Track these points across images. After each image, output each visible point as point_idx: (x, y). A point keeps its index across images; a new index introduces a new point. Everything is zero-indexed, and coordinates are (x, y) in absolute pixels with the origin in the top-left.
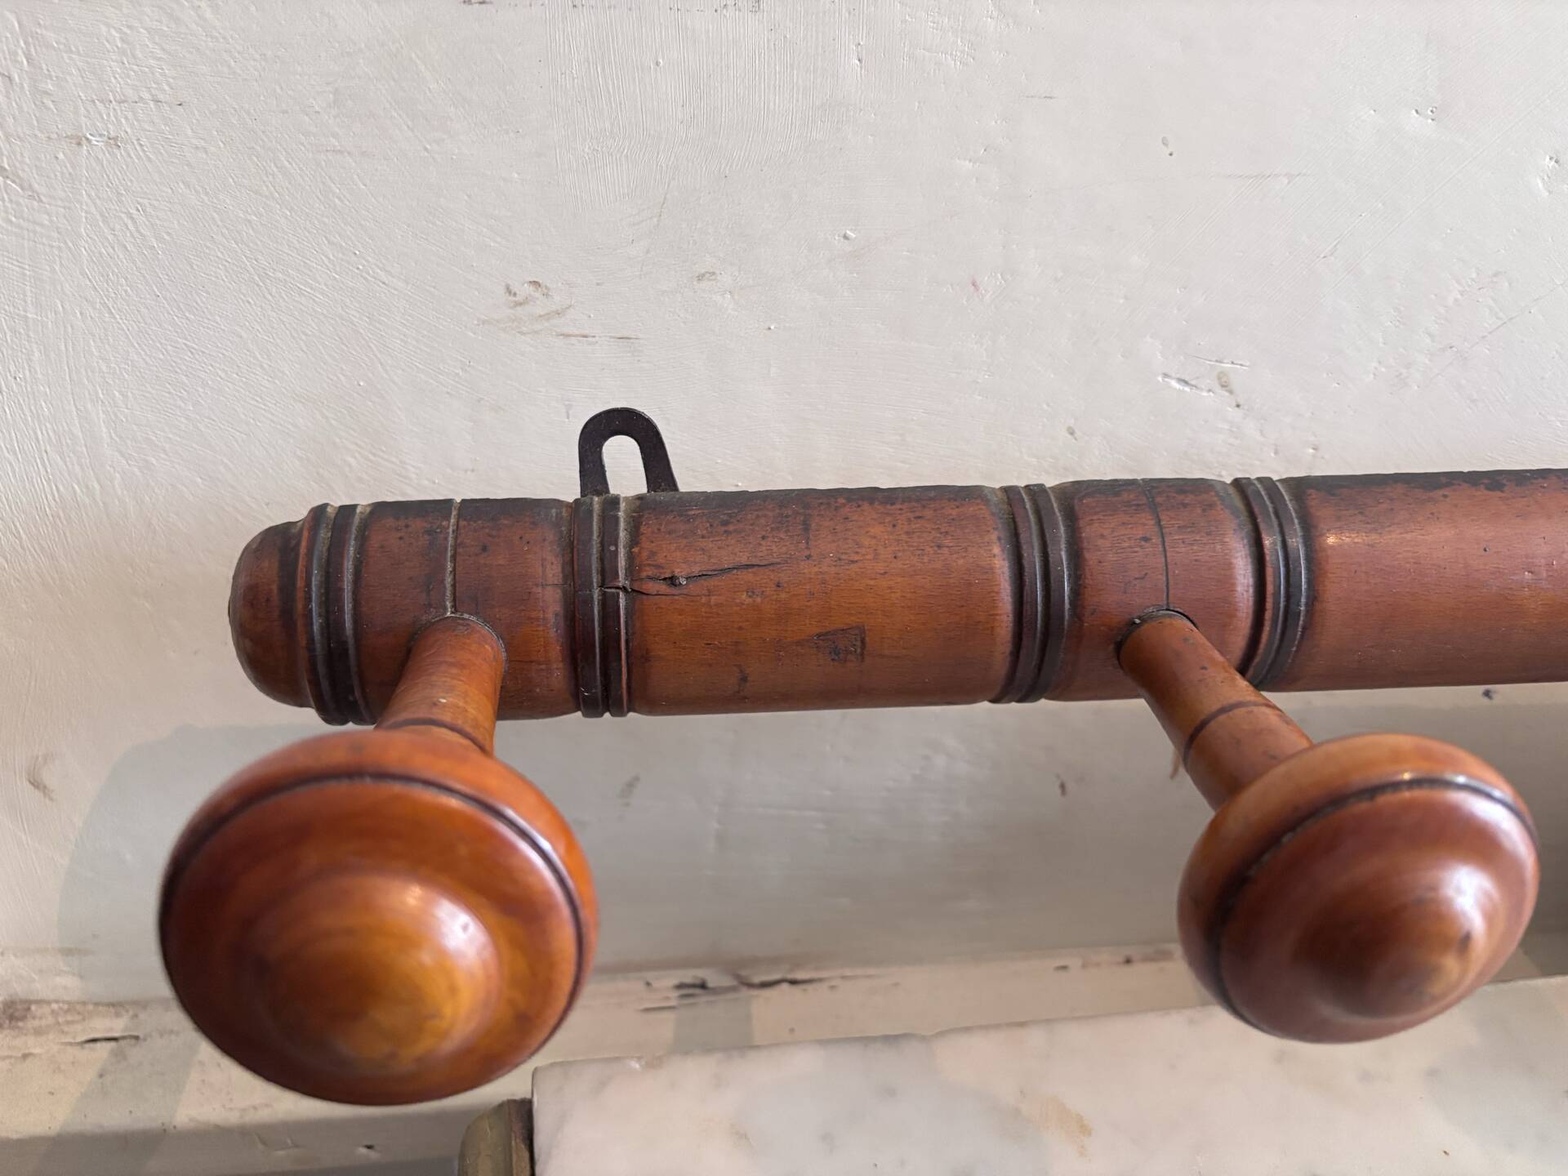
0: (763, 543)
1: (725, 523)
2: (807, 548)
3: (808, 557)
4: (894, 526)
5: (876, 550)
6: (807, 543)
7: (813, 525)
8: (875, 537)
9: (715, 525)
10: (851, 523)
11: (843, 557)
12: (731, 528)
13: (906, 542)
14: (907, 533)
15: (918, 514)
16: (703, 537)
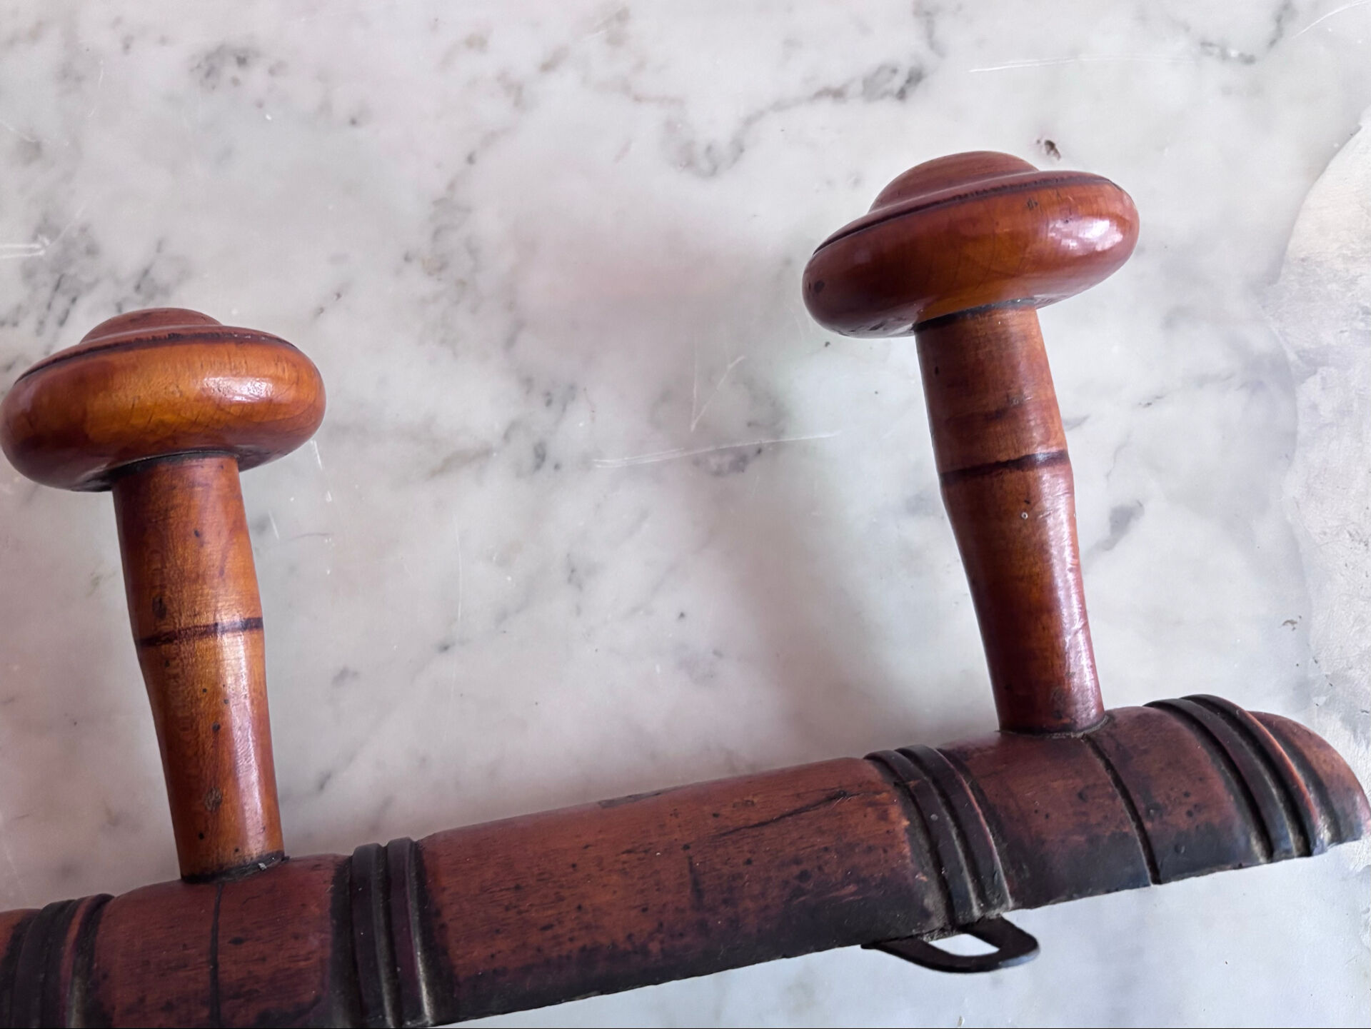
0: (749, 855)
1: (804, 876)
2: (690, 858)
3: (686, 847)
4: (579, 908)
5: (602, 870)
6: (691, 864)
7: (688, 892)
8: (605, 886)
9: (816, 870)
10: (637, 904)
11: (642, 855)
12: (796, 870)
13: (562, 886)
14: (562, 899)
15: (549, 933)
16: (826, 849)
